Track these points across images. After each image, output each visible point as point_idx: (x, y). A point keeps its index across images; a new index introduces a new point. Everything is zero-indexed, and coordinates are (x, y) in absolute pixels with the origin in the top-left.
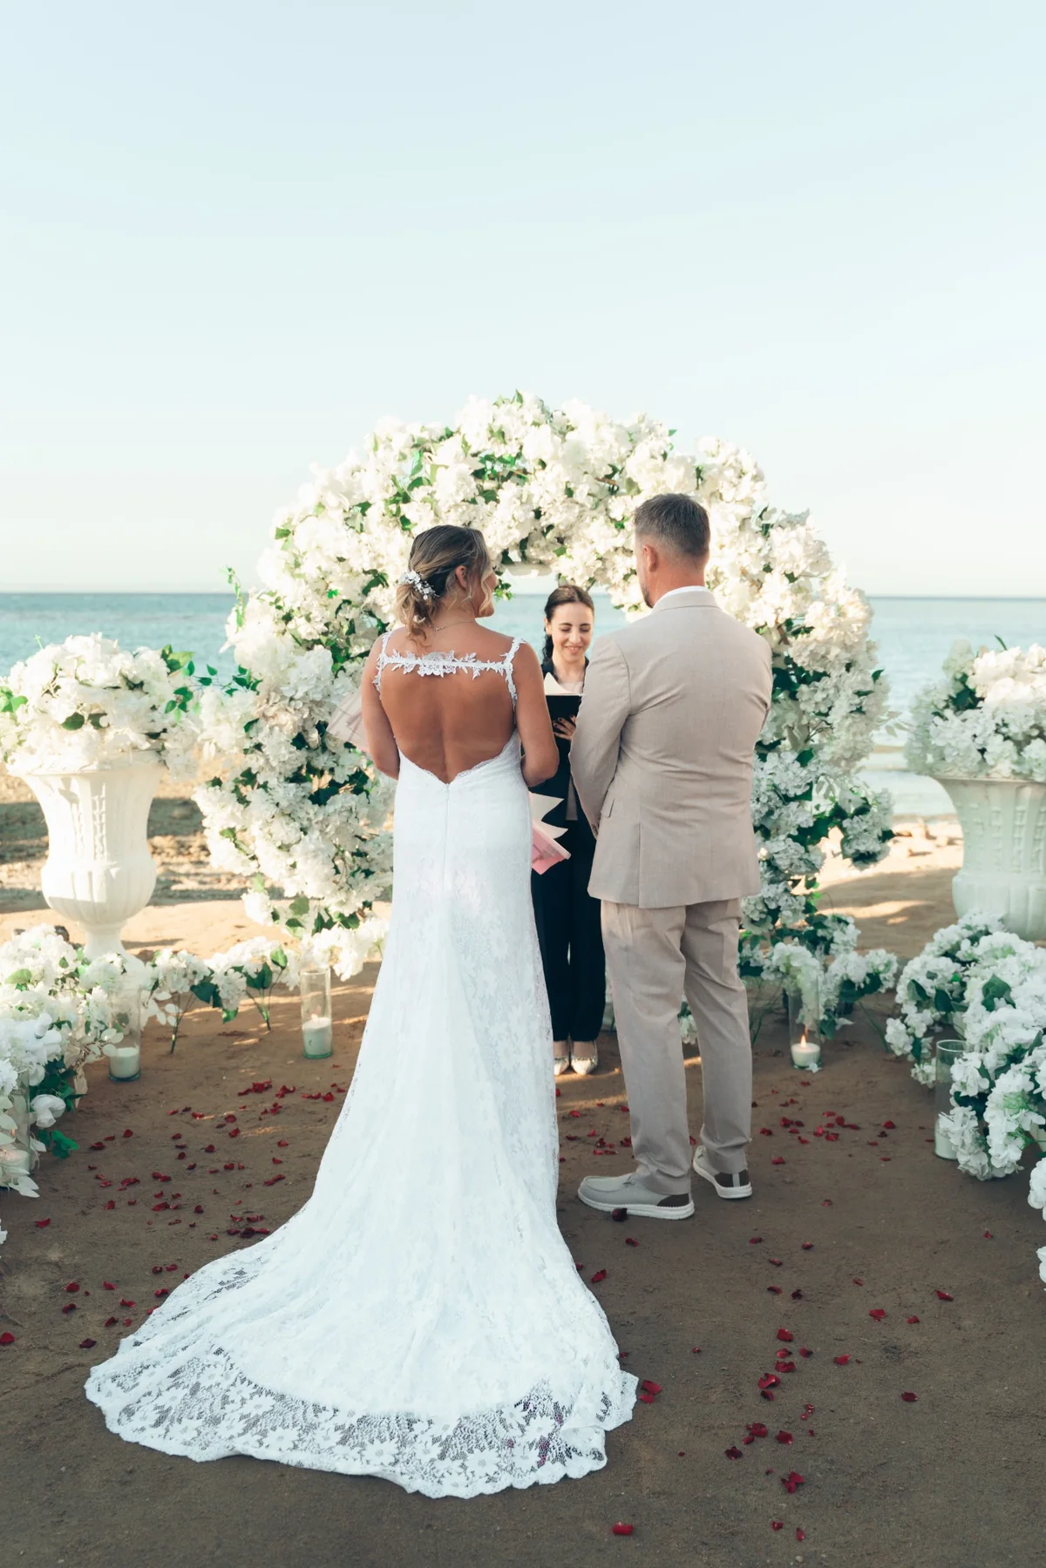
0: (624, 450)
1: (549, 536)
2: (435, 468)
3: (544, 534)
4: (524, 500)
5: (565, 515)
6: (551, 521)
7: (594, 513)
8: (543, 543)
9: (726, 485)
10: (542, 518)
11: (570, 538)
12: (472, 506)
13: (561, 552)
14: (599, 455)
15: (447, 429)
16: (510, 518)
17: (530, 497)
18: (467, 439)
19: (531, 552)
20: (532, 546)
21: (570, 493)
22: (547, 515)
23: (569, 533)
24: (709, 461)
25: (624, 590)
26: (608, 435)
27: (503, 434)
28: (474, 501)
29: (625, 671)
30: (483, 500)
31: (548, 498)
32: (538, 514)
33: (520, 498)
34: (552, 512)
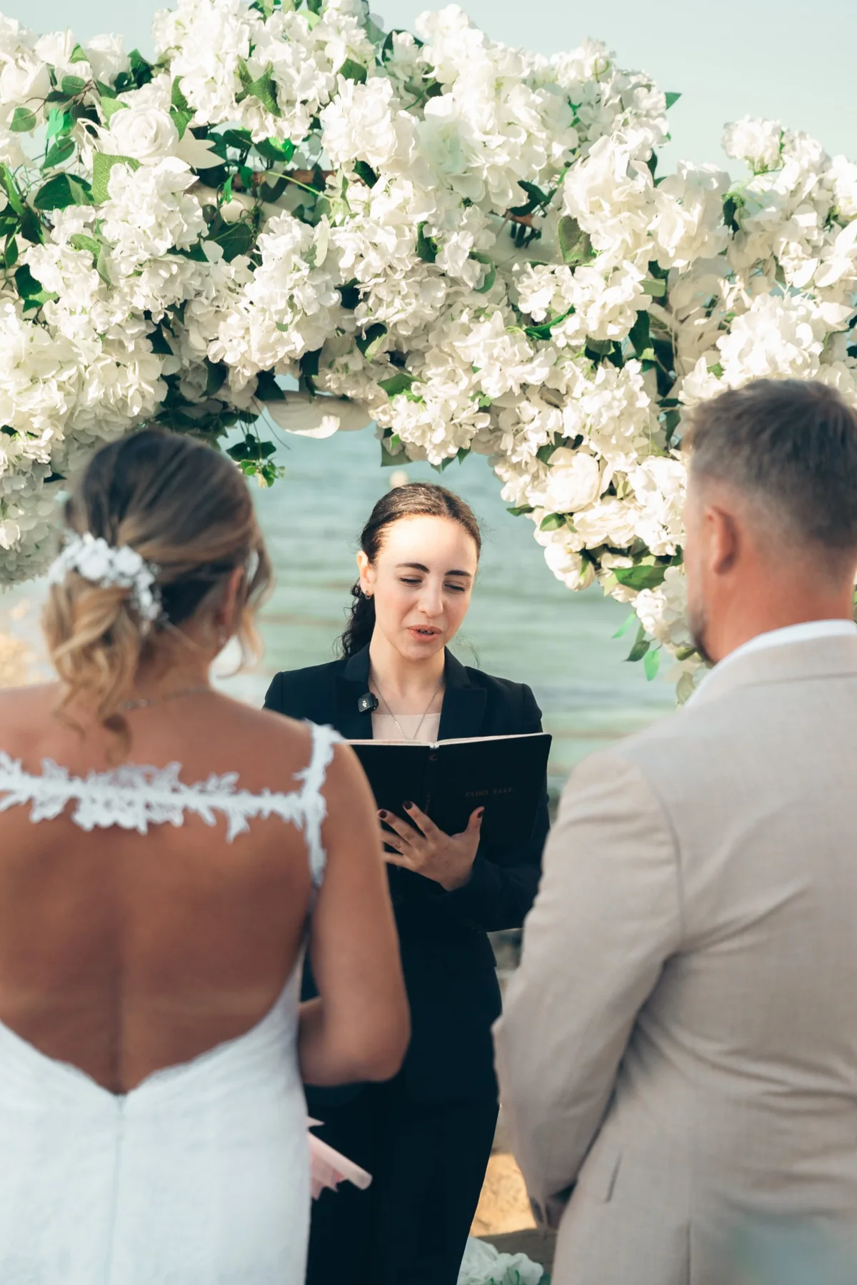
0: (558, 150)
1: (374, 349)
2: (105, 162)
3: (363, 346)
4: (318, 262)
5: (414, 305)
6: (381, 315)
7: (481, 301)
8: (356, 363)
9: (795, 248)
10: (362, 307)
11: (421, 354)
12: (192, 263)
13: (398, 386)
14: (502, 159)
15: (135, 56)
16: (282, 304)
17: (334, 253)
18: (185, 89)
19: (329, 381)
20: (330, 366)
21: (427, 250)
22: (371, 301)
23: (419, 344)
24: (759, 185)
25: (535, 477)
26: (523, 107)
27: (271, 88)
28: (196, 253)
30: (221, 250)
31: (375, 261)
32: (350, 295)
33: (309, 255)
34: (383, 293)
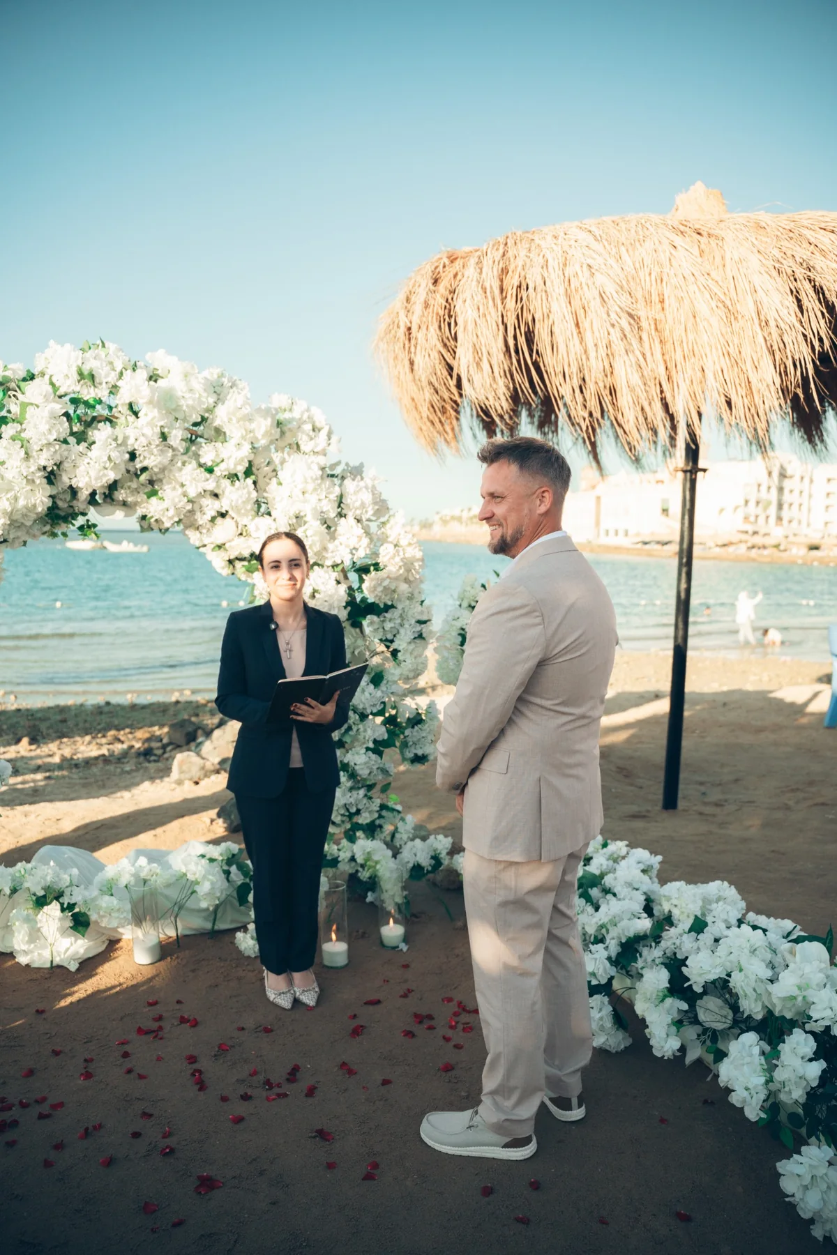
0: (211, 400)
1: (144, 477)
2: (24, 406)
3: (138, 476)
4: (119, 442)
5: (159, 459)
6: (145, 464)
7: (185, 458)
8: (134, 485)
9: (305, 437)
10: (137, 460)
11: (161, 480)
12: (64, 446)
13: (153, 493)
14: (190, 402)
15: (28, 371)
16: (106, 459)
17: (126, 438)
18: (54, 380)
19: (121, 495)
20: (122, 488)
21: (164, 437)
22: (142, 458)
23: (161, 476)
24: (287, 415)
25: (208, 530)
26: (198, 386)
27: (92, 377)
28: (65, 442)
29: (538, 620)
30: (75, 440)
31: (143, 441)
32: (133, 456)
33: (116, 439)
34: (146, 454)
